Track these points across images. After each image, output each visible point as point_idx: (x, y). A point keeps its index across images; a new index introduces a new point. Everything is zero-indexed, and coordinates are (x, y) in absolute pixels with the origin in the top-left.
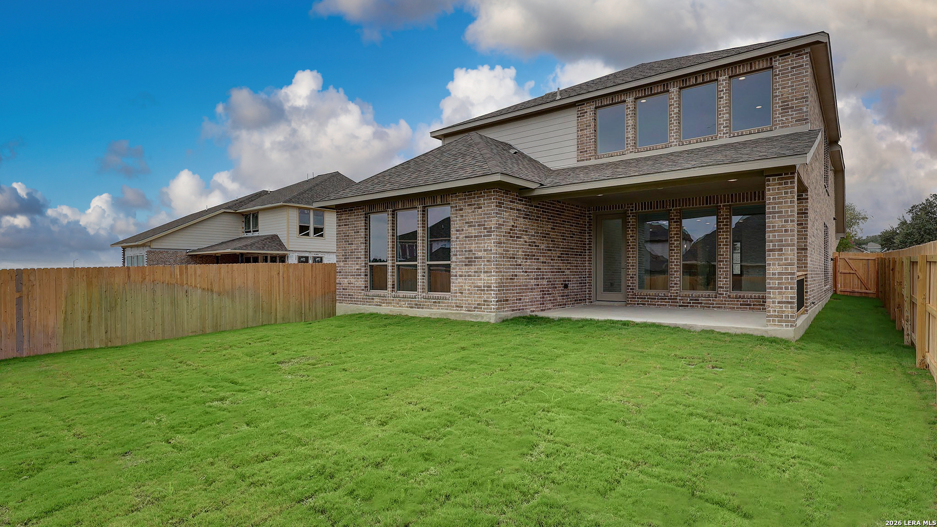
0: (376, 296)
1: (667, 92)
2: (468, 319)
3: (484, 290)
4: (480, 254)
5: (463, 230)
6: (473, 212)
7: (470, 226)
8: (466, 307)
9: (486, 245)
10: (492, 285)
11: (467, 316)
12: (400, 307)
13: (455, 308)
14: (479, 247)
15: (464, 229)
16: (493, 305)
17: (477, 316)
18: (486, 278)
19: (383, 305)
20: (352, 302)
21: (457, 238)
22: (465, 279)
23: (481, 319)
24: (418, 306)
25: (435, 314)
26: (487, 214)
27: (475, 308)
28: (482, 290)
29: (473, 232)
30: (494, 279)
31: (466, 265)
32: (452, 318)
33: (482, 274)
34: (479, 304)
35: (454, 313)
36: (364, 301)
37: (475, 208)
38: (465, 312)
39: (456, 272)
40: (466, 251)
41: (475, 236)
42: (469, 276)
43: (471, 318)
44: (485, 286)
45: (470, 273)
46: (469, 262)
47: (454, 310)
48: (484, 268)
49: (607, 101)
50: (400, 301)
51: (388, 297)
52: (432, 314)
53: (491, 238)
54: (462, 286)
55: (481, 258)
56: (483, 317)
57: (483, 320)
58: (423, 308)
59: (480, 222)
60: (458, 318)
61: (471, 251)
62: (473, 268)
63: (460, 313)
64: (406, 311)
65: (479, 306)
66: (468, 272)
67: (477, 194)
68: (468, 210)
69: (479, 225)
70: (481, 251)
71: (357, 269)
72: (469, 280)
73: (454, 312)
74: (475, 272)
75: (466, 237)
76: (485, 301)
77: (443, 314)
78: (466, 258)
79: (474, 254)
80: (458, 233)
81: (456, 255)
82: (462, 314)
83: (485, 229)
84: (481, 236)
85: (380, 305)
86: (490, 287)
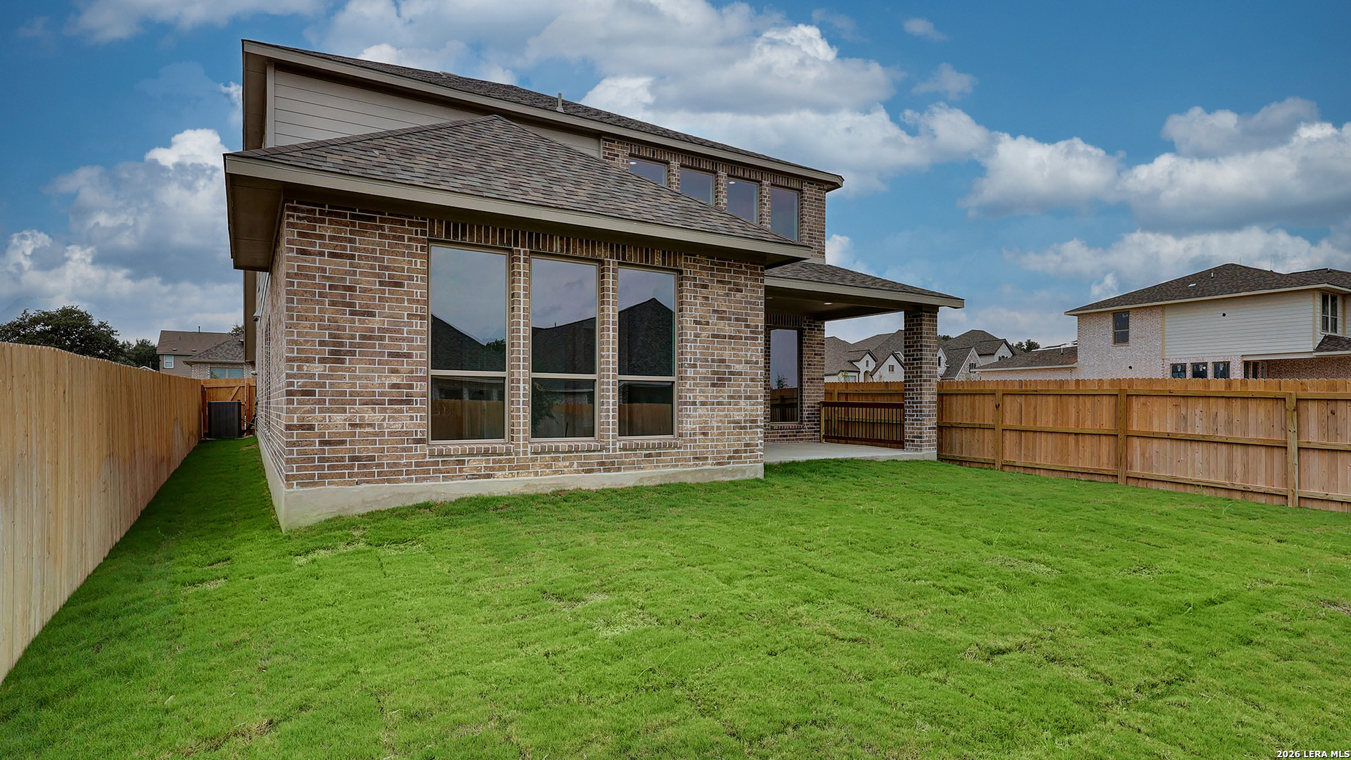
0: (471, 454)
1: (713, 173)
2: (719, 478)
3: (745, 428)
4: (738, 368)
5: (708, 323)
6: (727, 295)
7: (722, 318)
8: (715, 459)
9: (749, 354)
10: (759, 419)
11: (717, 473)
12: (555, 472)
13: (692, 463)
14: (738, 356)
15: (710, 321)
16: (760, 450)
17: (734, 471)
18: (749, 407)
19: (500, 473)
20: (368, 478)
21: (697, 336)
22: (713, 410)
23: (742, 475)
24: (606, 466)
25: (650, 478)
26: (750, 303)
27: (730, 458)
28: (741, 428)
29: (727, 328)
30: (761, 408)
31: (713, 385)
32: (689, 480)
33: (742, 402)
34: (736, 451)
35: (692, 471)
36: (421, 471)
37: (730, 290)
38: (712, 467)
39: (695, 397)
40: (713, 361)
41: (731, 337)
42: (718, 403)
43: (722, 476)
44: (747, 420)
45: (721, 399)
46: (719, 379)
47: (689, 466)
48: (746, 391)
49: (646, 151)
50: (554, 459)
51: (517, 454)
52: (642, 478)
53: (757, 342)
54: (706, 422)
55: (740, 374)
56: (744, 471)
57: (745, 477)
58: (619, 469)
59: (738, 314)
60: (699, 479)
61: (723, 361)
62: (727, 391)
63: (702, 470)
64: (573, 479)
65: (737, 455)
66: (716, 397)
67: (733, 266)
68: (716, 290)
69: (737, 319)
70: (740, 362)
71: (394, 386)
72: (719, 410)
73: (690, 469)
74: (730, 397)
75: (714, 336)
76: (747, 445)
77: (667, 475)
78: (714, 373)
79: (729, 367)
80: (698, 326)
81: (695, 366)
82: (709, 472)
83: (747, 326)
84: (741, 338)
85: (489, 476)
86: (755, 421)
